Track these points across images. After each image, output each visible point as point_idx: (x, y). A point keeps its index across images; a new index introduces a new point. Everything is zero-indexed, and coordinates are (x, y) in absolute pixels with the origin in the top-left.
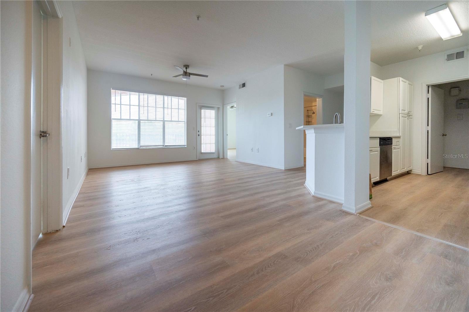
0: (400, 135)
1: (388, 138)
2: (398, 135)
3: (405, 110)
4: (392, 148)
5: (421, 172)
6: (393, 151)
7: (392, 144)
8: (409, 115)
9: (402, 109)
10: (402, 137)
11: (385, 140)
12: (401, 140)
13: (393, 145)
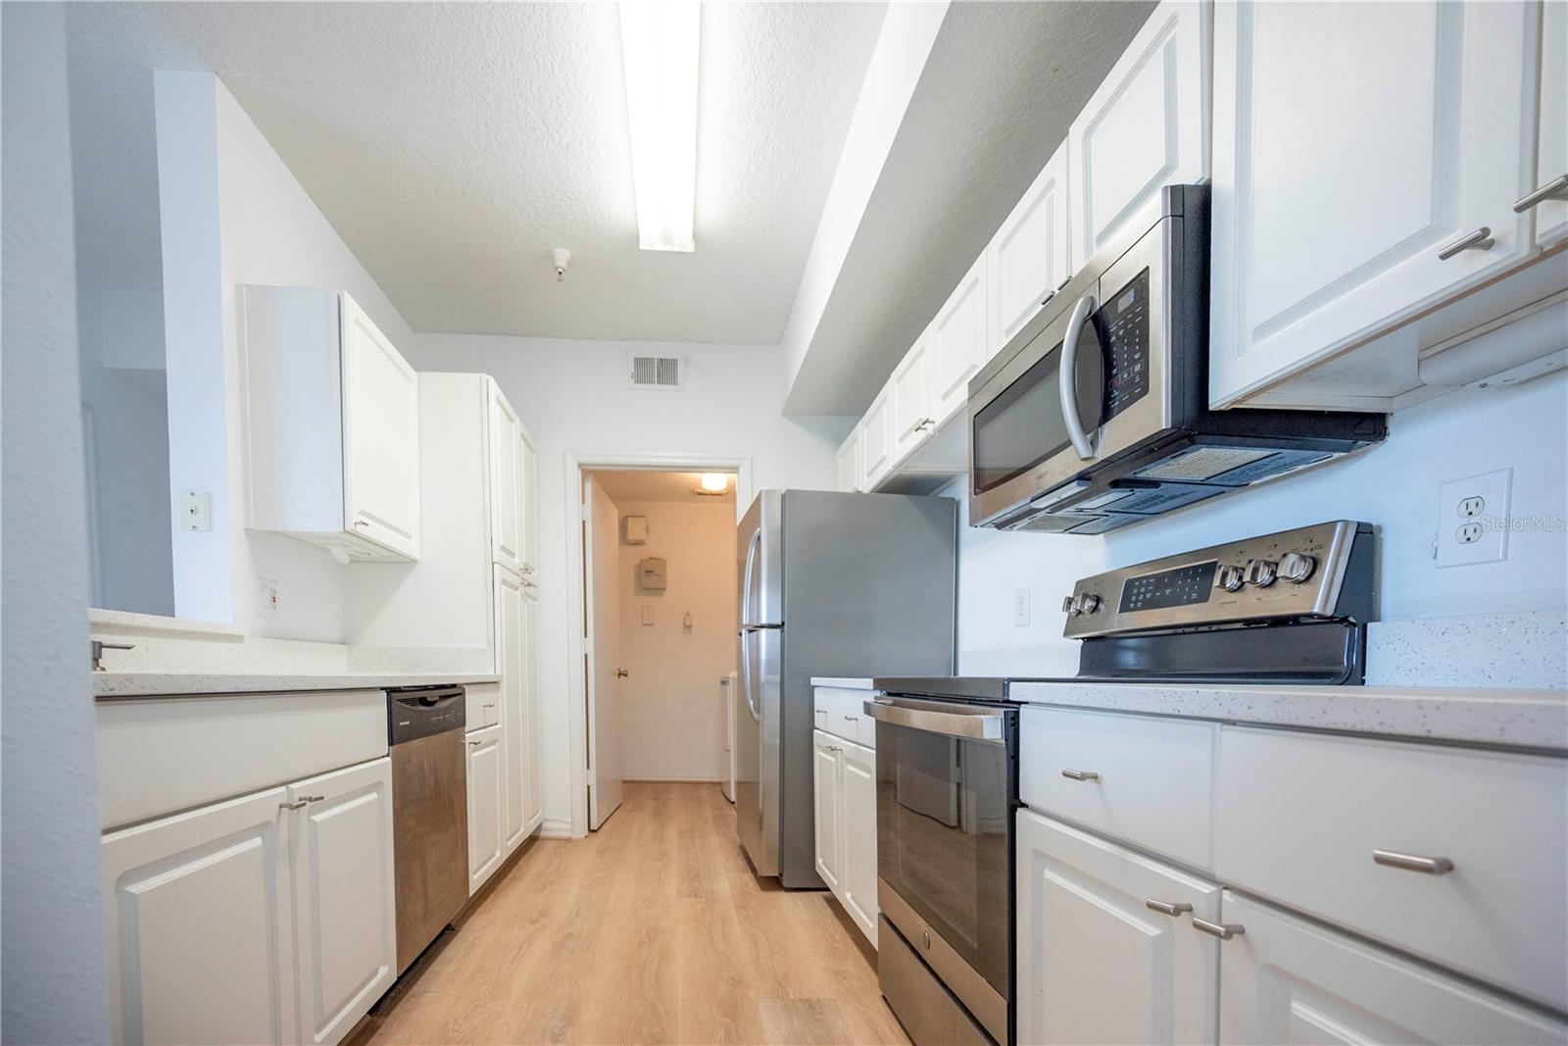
0: (498, 672)
1: (443, 692)
2: (488, 673)
3: (513, 555)
4: (467, 742)
5: (569, 827)
6: (473, 756)
7: (464, 724)
8: (526, 582)
9: (501, 544)
10: (504, 685)
11: (424, 701)
12: (502, 696)
13: (467, 729)
